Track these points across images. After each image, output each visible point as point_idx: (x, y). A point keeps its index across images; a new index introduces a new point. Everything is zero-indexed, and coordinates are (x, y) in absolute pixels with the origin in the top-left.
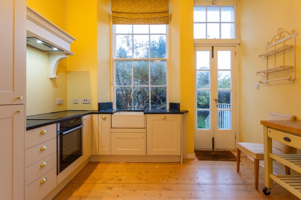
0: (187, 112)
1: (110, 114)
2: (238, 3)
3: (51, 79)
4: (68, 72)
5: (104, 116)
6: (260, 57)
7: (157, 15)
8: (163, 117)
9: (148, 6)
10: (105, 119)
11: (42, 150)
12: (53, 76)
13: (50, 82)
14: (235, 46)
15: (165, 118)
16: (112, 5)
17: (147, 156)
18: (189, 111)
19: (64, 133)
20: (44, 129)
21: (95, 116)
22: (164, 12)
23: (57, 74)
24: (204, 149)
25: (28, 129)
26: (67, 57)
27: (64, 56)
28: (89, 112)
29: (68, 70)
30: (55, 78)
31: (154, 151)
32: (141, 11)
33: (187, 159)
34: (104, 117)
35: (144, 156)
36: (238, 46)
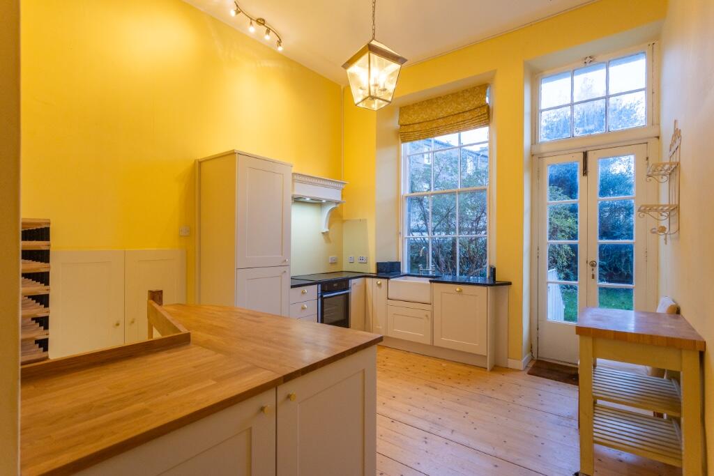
0: (510, 284)
1: (386, 280)
2: (657, 42)
3: (323, 233)
4: (343, 221)
5: (380, 281)
6: (649, 178)
7: (467, 115)
8: (458, 290)
9: (453, 104)
10: (380, 285)
11: (303, 308)
12: (326, 230)
13: (322, 237)
14: (647, 143)
15: (460, 291)
16: (400, 115)
17: (432, 346)
18: (513, 283)
19: (325, 296)
20: (306, 289)
21: (369, 280)
22: (480, 107)
23: (330, 226)
24: (558, 361)
25: (292, 287)
26: (338, 206)
27: (333, 206)
28: (364, 275)
29: (344, 219)
30: (327, 232)
31: (444, 340)
32: (441, 115)
33: (507, 368)
34: (379, 283)
35: (428, 345)
36: (653, 142)
